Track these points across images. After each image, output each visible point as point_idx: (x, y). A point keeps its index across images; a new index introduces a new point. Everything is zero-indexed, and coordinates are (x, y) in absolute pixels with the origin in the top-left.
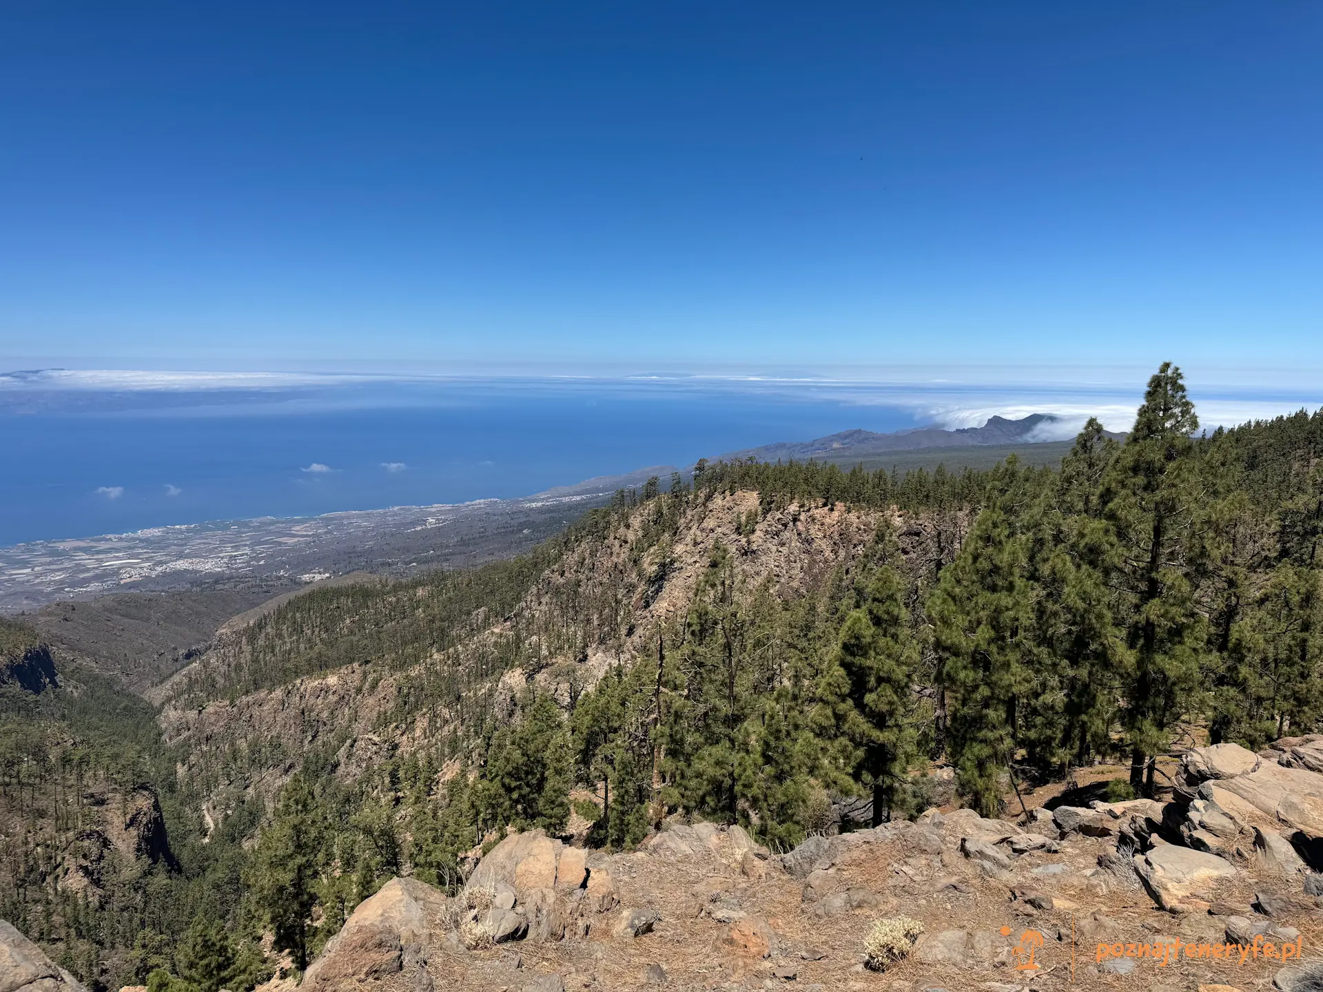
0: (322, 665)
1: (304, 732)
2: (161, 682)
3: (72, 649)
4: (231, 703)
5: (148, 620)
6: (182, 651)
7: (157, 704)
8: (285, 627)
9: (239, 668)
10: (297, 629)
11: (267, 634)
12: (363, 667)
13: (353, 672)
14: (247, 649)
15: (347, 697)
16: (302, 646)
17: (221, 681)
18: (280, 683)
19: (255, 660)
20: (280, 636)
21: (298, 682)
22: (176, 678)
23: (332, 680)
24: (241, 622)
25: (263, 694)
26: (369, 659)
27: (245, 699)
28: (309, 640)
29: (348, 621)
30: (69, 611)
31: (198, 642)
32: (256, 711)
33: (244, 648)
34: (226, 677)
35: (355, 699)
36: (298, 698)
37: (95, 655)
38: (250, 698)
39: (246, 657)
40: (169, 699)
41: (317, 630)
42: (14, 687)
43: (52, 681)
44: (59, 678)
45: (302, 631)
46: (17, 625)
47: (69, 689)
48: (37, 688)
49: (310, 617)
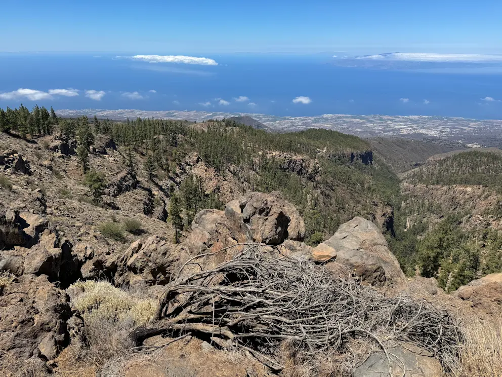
0: (466, 182)
1: (451, 205)
2: (404, 172)
3: (379, 153)
4: (427, 186)
5: (405, 149)
6: (414, 163)
7: (401, 179)
8: (455, 163)
9: (433, 174)
10: (460, 165)
11: (447, 164)
12: (484, 188)
13: (479, 189)
14: (438, 168)
15: (473, 198)
16: (460, 172)
17: (425, 177)
18: (447, 184)
19: (440, 173)
20: (452, 166)
21: (455, 186)
22: (409, 172)
23: (469, 189)
24: (438, 157)
25: (439, 186)
26: (488, 185)
27: (432, 186)
28: (464, 171)
29: (483, 167)
30: (381, 140)
31: (420, 161)
32: (435, 192)
33: (437, 167)
34: (427, 176)
35: (476, 199)
36: (452, 192)
37: (385, 157)
38: (434, 187)
39: (437, 171)
40: (405, 179)
41: (468, 168)
42: (360, 161)
43: (371, 163)
44: (373, 162)
45: (462, 167)
46: (365, 142)
47: (375, 166)
48: (366, 163)
49: (466, 162)
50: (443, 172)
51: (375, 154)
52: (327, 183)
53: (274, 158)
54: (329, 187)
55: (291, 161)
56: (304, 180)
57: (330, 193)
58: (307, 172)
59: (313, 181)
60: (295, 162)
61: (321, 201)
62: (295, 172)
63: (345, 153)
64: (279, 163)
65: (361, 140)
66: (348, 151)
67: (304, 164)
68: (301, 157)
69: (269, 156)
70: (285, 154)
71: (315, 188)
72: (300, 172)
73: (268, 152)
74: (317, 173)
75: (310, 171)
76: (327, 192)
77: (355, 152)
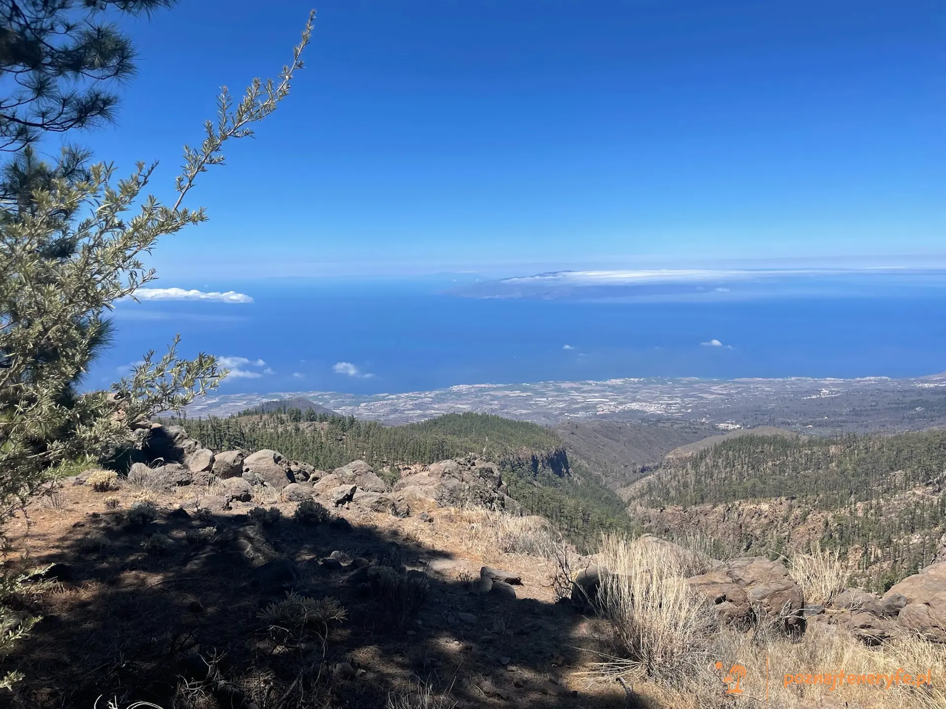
6: (639, 466)
8: (720, 461)
10: (730, 464)
11: (707, 464)
12: (789, 501)
13: (781, 504)
19: (698, 482)
20: (716, 466)
24: (689, 452)
26: (794, 496)
29: (770, 464)
31: (649, 462)
32: (703, 519)
36: (736, 515)
37: (588, 460)
38: (698, 508)
39: (691, 478)
40: (634, 498)
41: (746, 467)
42: (550, 471)
43: (567, 472)
44: (570, 470)
45: (734, 466)
47: (575, 479)
48: (561, 475)
49: (739, 456)
50: (703, 479)
51: (569, 455)
63: (521, 456)
66: (526, 452)
77: (537, 453)
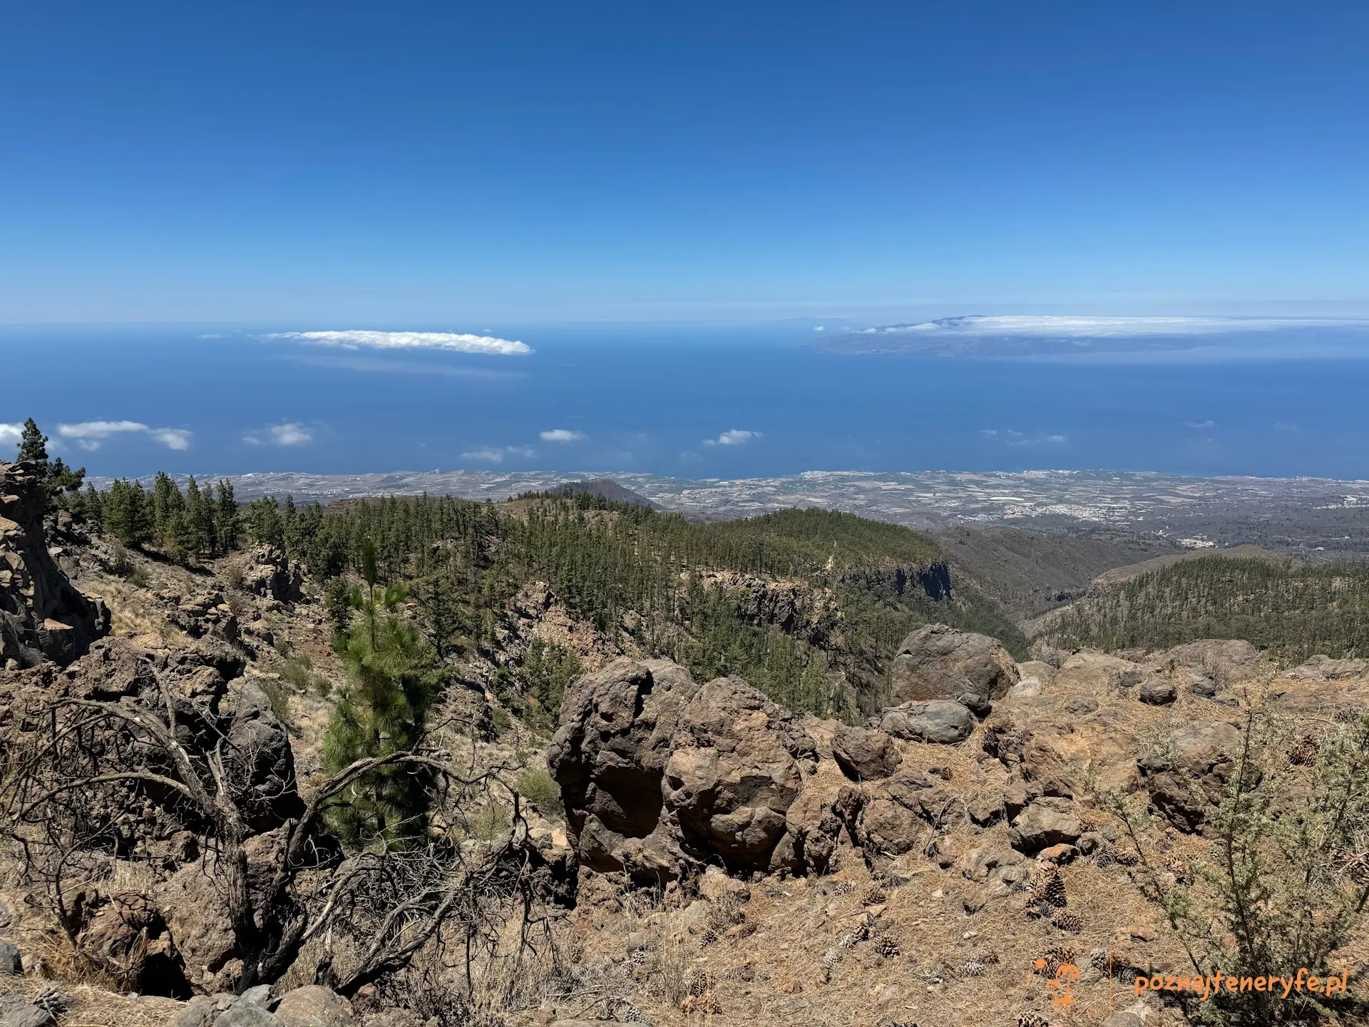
2: (1035, 617)
3: (963, 569)
5: (1027, 556)
6: (1056, 592)
7: (1029, 635)
8: (1168, 590)
9: (1114, 621)
10: (1182, 596)
11: (1148, 594)
14: (1125, 604)
16: (1185, 614)
17: (1095, 630)
19: (1133, 617)
20: (1161, 597)
22: (1049, 617)
24: (1120, 576)
28: (1194, 609)
29: (1240, 598)
30: (965, 535)
31: (1071, 586)
33: (1122, 602)
34: (1101, 626)
37: (980, 579)
39: (1123, 611)
40: (1041, 635)
41: (1204, 600)
42: (921, 592)
43: (948, 594)
44: (952, 592)
45: (1187, 599)
46: (926, 540)
47: (959, 604)
48: (937, 597)
49: (1197, 585)
50: (1139, 614)
51: (953, 570)
52: (862, 653)
53: (719, 587)
54: (868, 661)
55: (764, 596)
56: (802, 645)
57: (873, 680)
58: (808, 622)
59: (824, 649)
60: (775, 598)
61: (852, 702)
62: (777, 626)
63: (881, 569)
64: (734, 603)
65: (914, 535)
66: (889, 565)
67: (798, 604)
68: (789, 585)
69: (707, 583)
70: (747, 576)
71: (833, 665)
72: (788, 626)
73: (704, 573)
74: (833, 625)
75: (815, 620)
76: (865, 676)
77: (905, 567)
